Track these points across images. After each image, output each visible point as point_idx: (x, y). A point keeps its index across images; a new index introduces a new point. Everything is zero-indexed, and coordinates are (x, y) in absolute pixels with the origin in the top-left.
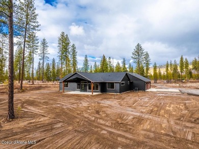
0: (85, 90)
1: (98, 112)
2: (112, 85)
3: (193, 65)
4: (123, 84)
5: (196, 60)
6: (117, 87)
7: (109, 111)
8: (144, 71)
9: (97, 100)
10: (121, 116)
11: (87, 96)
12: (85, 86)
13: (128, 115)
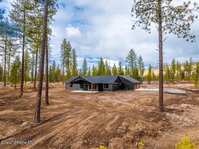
0: (87, 90)
1: (97, 102)
2: (107, 85)
3: (184, 66)
4: (115, 84)
5: (187, 62)
6: (111, 87)
7: (103, 101)
8: (138, 73)
9: (96, 96)
10: (110, 103)
11: (89, 94)
12: (87, 86)
13: (114, 103)
